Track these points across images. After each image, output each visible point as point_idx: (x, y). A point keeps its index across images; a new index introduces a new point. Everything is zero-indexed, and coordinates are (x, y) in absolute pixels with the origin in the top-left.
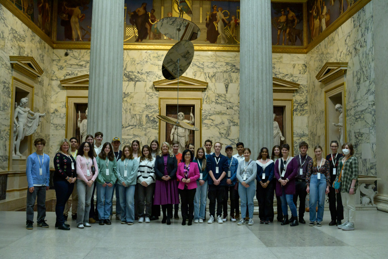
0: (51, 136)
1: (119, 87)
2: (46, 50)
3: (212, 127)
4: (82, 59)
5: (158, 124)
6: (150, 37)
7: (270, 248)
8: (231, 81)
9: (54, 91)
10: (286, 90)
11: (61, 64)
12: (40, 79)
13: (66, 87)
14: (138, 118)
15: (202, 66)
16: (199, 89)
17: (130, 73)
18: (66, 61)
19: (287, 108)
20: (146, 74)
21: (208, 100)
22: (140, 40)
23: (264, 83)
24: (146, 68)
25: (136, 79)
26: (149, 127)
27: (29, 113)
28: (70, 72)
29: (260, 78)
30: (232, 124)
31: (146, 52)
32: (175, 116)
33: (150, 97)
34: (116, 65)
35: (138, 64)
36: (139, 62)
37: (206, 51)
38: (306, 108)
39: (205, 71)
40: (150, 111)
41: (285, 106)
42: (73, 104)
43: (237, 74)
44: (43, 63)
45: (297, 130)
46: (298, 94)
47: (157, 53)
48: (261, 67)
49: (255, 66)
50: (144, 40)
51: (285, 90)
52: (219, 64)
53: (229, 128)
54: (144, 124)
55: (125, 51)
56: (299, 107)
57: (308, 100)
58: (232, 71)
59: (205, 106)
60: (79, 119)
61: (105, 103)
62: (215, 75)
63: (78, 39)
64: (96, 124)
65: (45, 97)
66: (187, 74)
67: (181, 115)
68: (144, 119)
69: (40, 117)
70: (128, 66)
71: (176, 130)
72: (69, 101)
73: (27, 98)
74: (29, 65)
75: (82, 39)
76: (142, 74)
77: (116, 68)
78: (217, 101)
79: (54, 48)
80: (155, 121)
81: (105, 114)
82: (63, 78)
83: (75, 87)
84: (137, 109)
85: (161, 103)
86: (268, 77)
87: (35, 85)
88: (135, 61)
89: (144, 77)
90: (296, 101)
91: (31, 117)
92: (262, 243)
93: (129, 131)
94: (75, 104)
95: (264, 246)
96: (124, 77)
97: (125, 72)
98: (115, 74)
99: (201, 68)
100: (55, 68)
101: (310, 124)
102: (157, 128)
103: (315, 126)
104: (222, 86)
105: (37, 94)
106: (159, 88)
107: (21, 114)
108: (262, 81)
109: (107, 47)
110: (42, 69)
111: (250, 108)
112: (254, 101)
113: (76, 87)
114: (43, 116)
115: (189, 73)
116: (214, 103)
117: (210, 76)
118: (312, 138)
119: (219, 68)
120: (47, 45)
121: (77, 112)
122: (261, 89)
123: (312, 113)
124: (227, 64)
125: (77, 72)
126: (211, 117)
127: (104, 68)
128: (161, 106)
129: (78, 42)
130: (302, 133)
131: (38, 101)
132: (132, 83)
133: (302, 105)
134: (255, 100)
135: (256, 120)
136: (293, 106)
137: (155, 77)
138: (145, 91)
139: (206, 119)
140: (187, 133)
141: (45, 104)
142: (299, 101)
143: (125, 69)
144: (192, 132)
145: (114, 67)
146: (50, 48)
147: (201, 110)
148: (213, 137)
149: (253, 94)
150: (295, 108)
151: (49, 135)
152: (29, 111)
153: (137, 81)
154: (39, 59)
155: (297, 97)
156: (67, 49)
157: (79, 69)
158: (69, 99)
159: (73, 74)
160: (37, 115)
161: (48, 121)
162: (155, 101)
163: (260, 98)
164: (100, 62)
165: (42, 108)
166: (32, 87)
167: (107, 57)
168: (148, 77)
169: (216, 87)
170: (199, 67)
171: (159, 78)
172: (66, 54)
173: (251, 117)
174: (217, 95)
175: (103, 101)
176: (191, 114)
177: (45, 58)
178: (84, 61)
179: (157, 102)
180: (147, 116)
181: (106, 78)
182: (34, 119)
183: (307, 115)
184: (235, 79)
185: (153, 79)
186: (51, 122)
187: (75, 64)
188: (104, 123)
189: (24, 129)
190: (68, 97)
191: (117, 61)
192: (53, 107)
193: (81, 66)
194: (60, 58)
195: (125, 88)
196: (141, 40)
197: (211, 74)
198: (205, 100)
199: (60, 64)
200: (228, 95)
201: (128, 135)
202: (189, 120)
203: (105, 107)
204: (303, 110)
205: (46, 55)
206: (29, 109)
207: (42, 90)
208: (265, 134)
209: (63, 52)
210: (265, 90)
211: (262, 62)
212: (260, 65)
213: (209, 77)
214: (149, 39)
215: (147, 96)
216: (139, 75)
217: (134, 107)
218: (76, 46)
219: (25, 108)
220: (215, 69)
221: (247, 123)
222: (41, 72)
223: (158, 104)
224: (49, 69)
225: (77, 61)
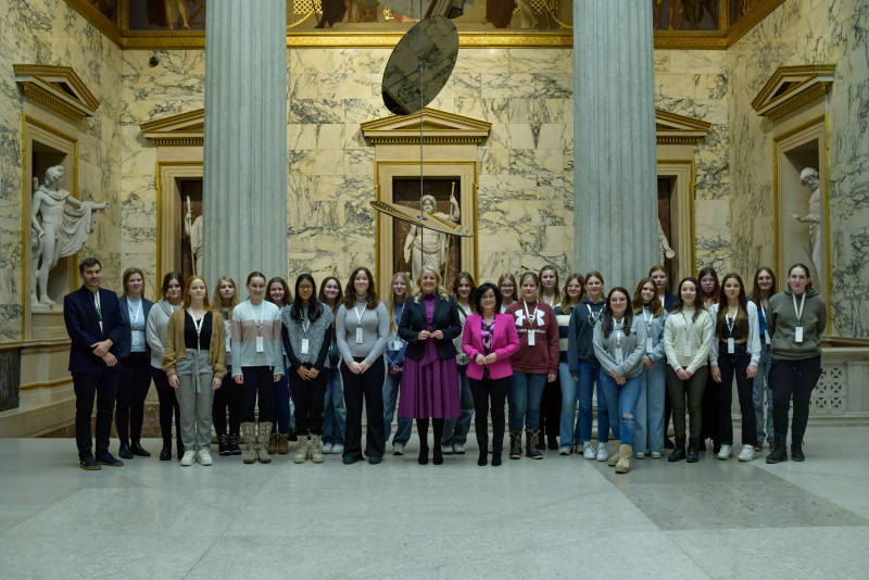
0: (123, 257)
1: (277, 133)
2: (105, 52)
3: (503, 228)
4: (191, 72)
5: (374, 223)
6: (350, 17)
7: (671, 532)
8: (547, 117)
9: (129, 150)
10: (678, 137)
11: (142, 86)
12: (91, 122)
13: (156, 140)
14: (327, 210)
15: (477, 84)
16: (471, 138)
17: (305, 104)
18: (152, 79)
19: (679, 181)
20: (344, 105)
21: (492, 165)
22: (327, 24)
23: (636, 116)
24: (344, 91)
25: (321, 119)
26: (354, 232)
27: (68, 202)
28: (164, 105)
29: (625, 104)
30: (548, 221)
31: (343, 53)
32: (414, 203)
33: (353, 160)
34: (269, 77)
35: (323, 81)
36: (327, 77)
37: (485, 46)
38: (726, 180)
39: (483, 96)
40: (355, 194)
41: (676, 177)
42: (173, 181)
43: (560, 100)
44: (99, 83)
45: (704, 233)
46: (707, 147)
47: (368, 55)
48: (625, 77)
49: (612, 75)
50: (336, 25)
51: (675, 137)
52: (516, 78)
53: (542, 231)
54: (341, 224)
55: (293, 51)
56: (708, 178)
57: (731, 162)
58: (550, 93)
59: (486, 180)
60: (189, 215)
61: (245, 171)
62: (507, 105)
63: (179, 25)
64: (223, 224)
65: (107, 164)
66: (440, 104)
67: (428, 202)
68: (341, 213)
69: (94, 211)
70: (300, 86)
71: (419, 237)
72: (162, 174)
73: (61, 167)
74: (64, 86)
75: (190, 24)
76: (334, 105)
77: (269, 84)
78: (513, 166)
79: (122, 48)
80: (368, 217)
81: (244, 198)
82: (147, 119)
83: (176, 139)
84: (323, 188)
85: (380, 174)
86: (644, 100)
87: (80, 136)
88: (316, 75)
89: (339, 112)
90: (701, 163)
91: (73, 212)
92: (646, 519)
93: (305, 240)
94: (176, 179)
95: (654, 526)
96: (292, 113)
97: (294, 101)
98: (268, 101)
99: (474, 88)
100: (128, 96)
101: (736, 218)
102: (371, 233)
103: (748, 223)
104: (526, 130)
105: (86, 158)
106: (374, 138)
107: (48, 205)
108: (631, 112)
109: (246, 34)
110: (97, 98)
111: (602, 178)
112: (609, 162)
113: (179, 139)
114: (102, 210)
115: (445, 101)
116: (505, 172)
117: (496, 108)
118: (740, 252)
119: (516, 87)
120: (105, 40)
121: (184, 200)
122: (626, 131)
123: (740, 191)
124: (536, 77)
125: (179, 103)
126: (499, 206)
127: (240, 87)
128: (381, 181)
129: (179, 32)
130: (717, 240)
131: (90, 175)
132: (311, 127)
133: (716, 173)
134: (612, 158)
135: (615, 209)
136: (693, 176)
137: (364, 112)
138: (343, 145)
139: (488, 209)
140: (444, 244)
141: (106, 181)
142: (708, 164)
143: (294, 94)
144: (455, 242)
145: (263, 85)
146: (114, 46)
147: (475, 188)
148: (504, 253)
149: (609, 144)
150: (699, 179)
151: (119, 255)
152: (66, 198)
153: (322, 123)
154: (88, 73)
155: (705, 155)
156: (154, 48)
157: (185, 98)
158: (163, 167)
159: (169, 108)
160: (87, 206)
161: (116, 222)
162: (365, 169)
163: (625, 153)
164: (229, 73)
165: (99, 190)
166: (74, 141)
167: (246, 59)
168: (348, 113)
169: (511, 134)
170: (468, 86)
171: (374, 114)
172: (154, 62)
173: (603, 201)
174: (514, 153)
175: (240, 168)
176: (453, 200)
177: (102, 71)
178: (196, 77)
179: (371, 172)
180: (348, 205)
181: (245, 111)
182: (80, 217)
183: (727, 198)
184: (555, 114)
185: (359, 116)
186: (123, 223)
187: (176, 84)
188: (244, 222)
189: (56, 240)
190: (161, 164)
191: (273, 68)
192: (125, 188)
193: (190, 88)
194: (140, 71)
195: (295, 138)
196: (331, 25)
197: (499, 102)
198: (485, 166)
199: (140, 85)
200: (539, 153)
201: (304, 251)
202: (447, 212)
203: (245, 181)
204: (719, 186)
205: (104, 65)
206: (67, 193)
207: (98, 147)
208: (638, 242)
209: (143, 56)
210: (636, 133)
211: (630, 65)
212: (625, 71)
213: (492, 109)
214: (350, 21)
215: (348, 156)
216: (327, 107)
217: (316, 184)
218: (175, 41)
219: (57, 190)
220: (506, 89)
221: (593, 217)
222: (94, 103)
223: (372, 177)
224: (113, 97)
225: (180, 78)
